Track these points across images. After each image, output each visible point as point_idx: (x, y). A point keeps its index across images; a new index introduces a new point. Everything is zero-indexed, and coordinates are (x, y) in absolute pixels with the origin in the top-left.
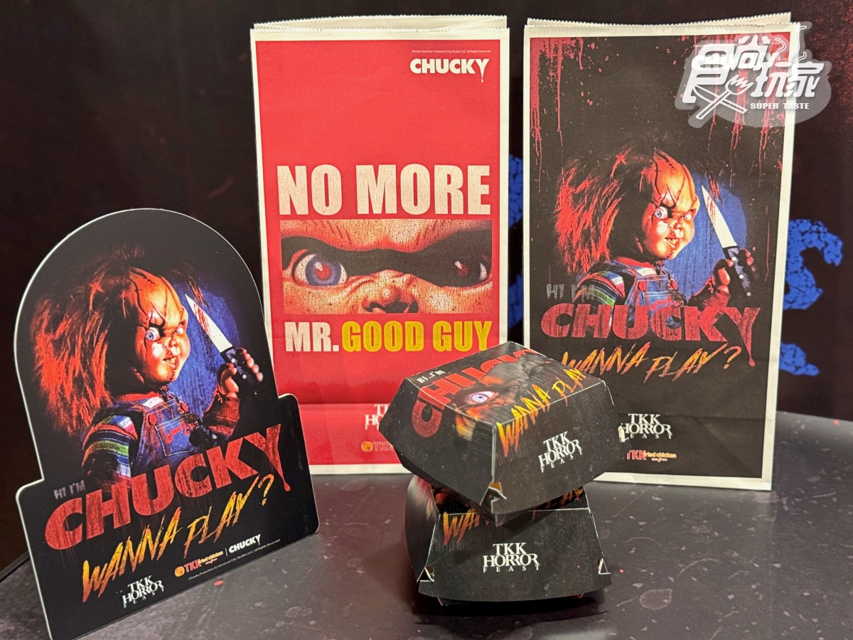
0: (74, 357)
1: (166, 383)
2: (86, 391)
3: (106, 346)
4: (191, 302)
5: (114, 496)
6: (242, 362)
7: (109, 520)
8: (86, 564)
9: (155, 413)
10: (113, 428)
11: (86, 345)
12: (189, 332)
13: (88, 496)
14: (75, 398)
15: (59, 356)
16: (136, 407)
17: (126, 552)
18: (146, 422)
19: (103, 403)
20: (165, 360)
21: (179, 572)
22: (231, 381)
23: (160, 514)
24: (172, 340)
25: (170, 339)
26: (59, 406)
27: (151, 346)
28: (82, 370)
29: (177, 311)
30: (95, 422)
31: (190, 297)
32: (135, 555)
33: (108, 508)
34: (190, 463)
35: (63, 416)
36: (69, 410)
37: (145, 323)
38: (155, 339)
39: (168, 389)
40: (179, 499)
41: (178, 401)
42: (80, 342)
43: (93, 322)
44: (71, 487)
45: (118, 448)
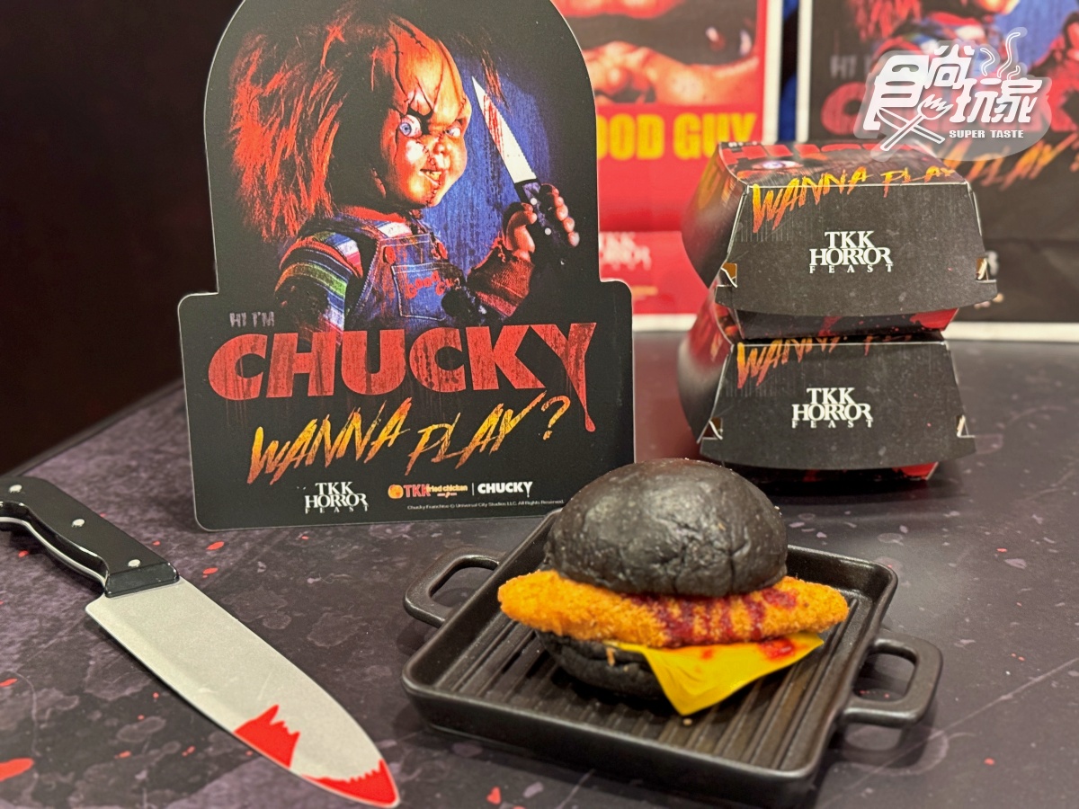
0: (288, 129)
1: (419, 206)
2: (296, 184)
3: (336, 126)
4: (480, 92)
5: (314, 348)
6: (548, 207)
7: (301, 381)
8: (260, 433)
9: (396, 247)
10: (328, 250)
11: (307, 116)
12: (468, 137)
13: (277, 336)
14: (280, 189)
15: (265, 121)
16: (367, 228)
17: (319, 435)
18: (378, 256)
19: (320, 209)
20: (424, 170)
21: (395, 492)
22: (524, 232)
23: (380, 398)
24: (440, 143)
25: (436, 140)
26: (255, 194)
27: (405, 144)
28: (296, 152)
29: (454, 100)
30: (303, 234)
31: (480, 84)
32: (332, 444)
33: (304, 363)
34: (437, 338)
35: (259, 212)
36: (268, 205)
37: (402, 107)
38: (413, 134)
39: (421, 217)
40: (410, 386)
41: (434, 240)
42: (299, 110)
43: (323, 85)
44: (255, 317)
45: (331, 282)
